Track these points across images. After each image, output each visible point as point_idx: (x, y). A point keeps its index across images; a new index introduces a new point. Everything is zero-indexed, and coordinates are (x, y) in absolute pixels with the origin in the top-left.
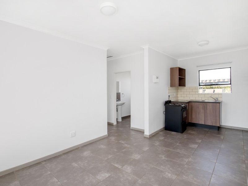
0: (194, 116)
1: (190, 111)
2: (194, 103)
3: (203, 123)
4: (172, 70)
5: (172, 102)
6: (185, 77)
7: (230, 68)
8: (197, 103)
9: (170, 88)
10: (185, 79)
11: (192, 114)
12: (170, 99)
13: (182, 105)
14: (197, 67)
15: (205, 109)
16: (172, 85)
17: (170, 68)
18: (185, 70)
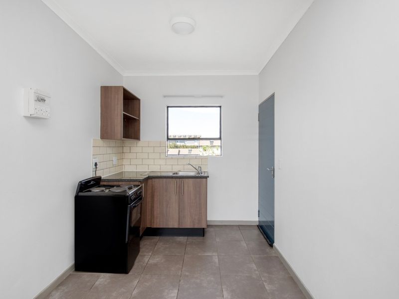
0: (157, 212)
1: (149, 199)
2: (157, 180)
3: (176, 226)
4: (106, 91)
5: (105, 180)
6: (139, 116)
7: (219, 108)
8: (165, 180)
9: (101, 142)
10: (139, 121)
11: (152, 207)
12: (99, 174)
13: (130, 188)
14: (165, 96)
15: (180, 192)
16: (106, 134)
17: (101, 87)
18: (139, 100)
